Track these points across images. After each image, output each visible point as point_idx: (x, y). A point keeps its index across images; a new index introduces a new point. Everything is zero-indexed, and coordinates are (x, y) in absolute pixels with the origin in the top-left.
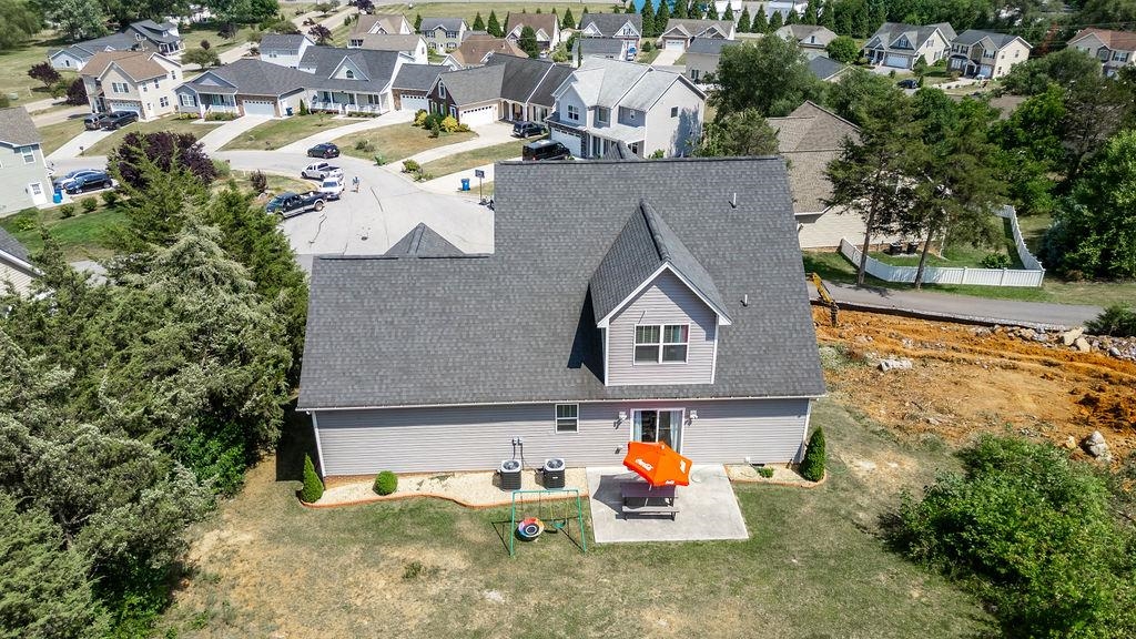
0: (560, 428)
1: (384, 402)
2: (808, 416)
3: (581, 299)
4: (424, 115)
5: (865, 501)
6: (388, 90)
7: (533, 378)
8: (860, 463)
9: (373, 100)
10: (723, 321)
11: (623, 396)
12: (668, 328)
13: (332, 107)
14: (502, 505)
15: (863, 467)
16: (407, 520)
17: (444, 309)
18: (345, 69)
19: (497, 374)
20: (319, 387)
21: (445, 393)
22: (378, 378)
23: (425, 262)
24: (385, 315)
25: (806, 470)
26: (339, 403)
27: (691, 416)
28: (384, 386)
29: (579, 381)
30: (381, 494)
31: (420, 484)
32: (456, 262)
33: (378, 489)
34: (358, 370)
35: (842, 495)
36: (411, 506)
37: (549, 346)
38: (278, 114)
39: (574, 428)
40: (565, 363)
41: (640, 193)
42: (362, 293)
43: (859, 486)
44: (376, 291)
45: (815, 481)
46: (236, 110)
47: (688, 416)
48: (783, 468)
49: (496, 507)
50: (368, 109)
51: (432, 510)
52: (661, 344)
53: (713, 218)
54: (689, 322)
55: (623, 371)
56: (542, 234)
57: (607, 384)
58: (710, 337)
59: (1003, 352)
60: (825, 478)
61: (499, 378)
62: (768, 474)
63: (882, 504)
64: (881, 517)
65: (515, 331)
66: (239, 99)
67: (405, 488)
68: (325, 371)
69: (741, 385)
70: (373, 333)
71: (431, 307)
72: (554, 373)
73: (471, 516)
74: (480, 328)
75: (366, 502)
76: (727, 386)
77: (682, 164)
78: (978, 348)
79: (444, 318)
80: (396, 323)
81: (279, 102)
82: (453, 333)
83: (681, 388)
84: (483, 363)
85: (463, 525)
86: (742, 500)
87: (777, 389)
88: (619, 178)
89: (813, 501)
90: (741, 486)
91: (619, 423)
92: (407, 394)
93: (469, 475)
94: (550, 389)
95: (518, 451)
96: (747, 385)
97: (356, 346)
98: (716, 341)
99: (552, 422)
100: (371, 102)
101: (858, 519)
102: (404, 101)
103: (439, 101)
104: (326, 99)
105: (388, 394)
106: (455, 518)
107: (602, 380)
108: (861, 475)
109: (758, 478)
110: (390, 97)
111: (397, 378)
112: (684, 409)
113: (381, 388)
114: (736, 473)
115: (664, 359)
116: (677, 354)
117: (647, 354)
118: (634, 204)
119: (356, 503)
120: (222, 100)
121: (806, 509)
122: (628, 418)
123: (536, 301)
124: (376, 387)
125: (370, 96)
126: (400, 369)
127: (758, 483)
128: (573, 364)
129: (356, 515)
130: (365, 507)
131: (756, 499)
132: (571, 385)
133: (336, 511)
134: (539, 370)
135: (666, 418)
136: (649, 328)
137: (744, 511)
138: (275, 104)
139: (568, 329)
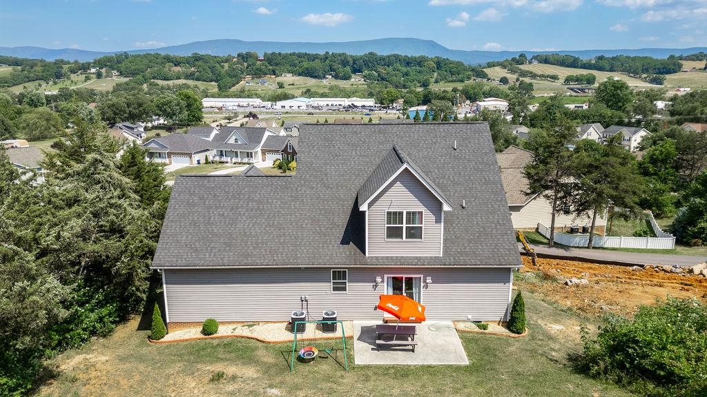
0: (335, 289)
1: (211, 264)
2: (511, 284)
3: (351, 203)
4: (279, 161)
5: (557, 346)
6: (259, 149)
7: (316, 250)
8: (553, 326)
9: (249, 155)
10: (446, 208)
11: (378, 263)
12: (408, 213)
13: (224, 159)
14: (290, 341)
15: (555, 328)
16: (221, 350)
17: (259, 207)
18: (234, 138)
19: (292, 248)
20: (168, 254)
21: (254, 259)
22: (209, 249)
23: (249, 179)
24: (219, 210)
25: (512, 325)
26: (181, 264)
27: (427, 281)
28: (213, 254)
29: (348, 253)
30: (205, 335)
31: (234, 329)
32: (269, 179)
33: (205, 332)
34: (197, 244)
35: (539, 342)
36: (225, 342)
37: (329, 230)
38: (191, 163)
39: (344, 289)
40: (339, 241)
41: (393, 141)
42: (206, 196)
43: (551, 338)
44: (215, 195)
45: (518, 333)
46: (167, 161)
47: (425, 282)
48: (495, 325)
49: (286, 342)
50: (246, 160)
51: (239, 344)
52: (404, 225)
53: (441, 156)
54: (423, 209)
55: (379, 247)
56: (328, 164)
57: (367, 255)
58: (438, 221)
59: (652, 279)
60: (526, 332)
61: (293, 250)
62: (485, 328)
63: (569, 348)
64: (569, 355)
65: (306, 221)
66: (169, 155)
67: (223, 331)
68: (173, 244)
69: (462, 258)
70: (209, 220)
71: (250, 205)
72: (331, 248)
73: (267, 348)
74: (281, 219)
75: (194, 339)
76: (452, 258)
77: (421, 126)
78: (634, 277)
79: (258, 212)
80: (225, 215)
81: (193, 156)
82: (263, 221)
83: (419, 259)
84: (282, 241)
85: (261, 353)
86: (465, 342)
87: (487, 261)
88: (379, 132)
89: (517, 345)
90: (464, 334)
91: (376, 286)
92: (228, 260)
93: (270, 324)
94: (328, 258)
95: (305, 306)
96: (466, 258)
97: (197, 228)
98: (442, 224)
99: (328, 284)
100: (248, 156)
101: (552, 356)
102: (268, 156)
103: (288, 153)
104: (221, 155)
105: (215, 259)
106: (257, 348)
107: (364, 252)
108: (553, 332)
109: (477, 329)
110: (260, 153)
111: (223, 249)
112: (422, 276)
113: (210, 255)
114: (461, 326)
115: (406, 238)
116: (415, 233)
117: (394, 233)
118: (389, 147)
119: (186, 340)
120: (160, 155)
121: (512, 349)
122: (383, 281)
123: (321, 203)
124: (207, 254)
125: (248, 153)
126: (225, 243)
127: (477, 333)
128: (345, 241)
129: (185, 347)
130: (193, 342)
131: (475, 342)
132: (342, 256)
133: (171, 344)
134: (320, 245)
135: (409, 281)
136: (395, 213)
137: (466, 348)
138: (191, 157)
139: (343, 220)
